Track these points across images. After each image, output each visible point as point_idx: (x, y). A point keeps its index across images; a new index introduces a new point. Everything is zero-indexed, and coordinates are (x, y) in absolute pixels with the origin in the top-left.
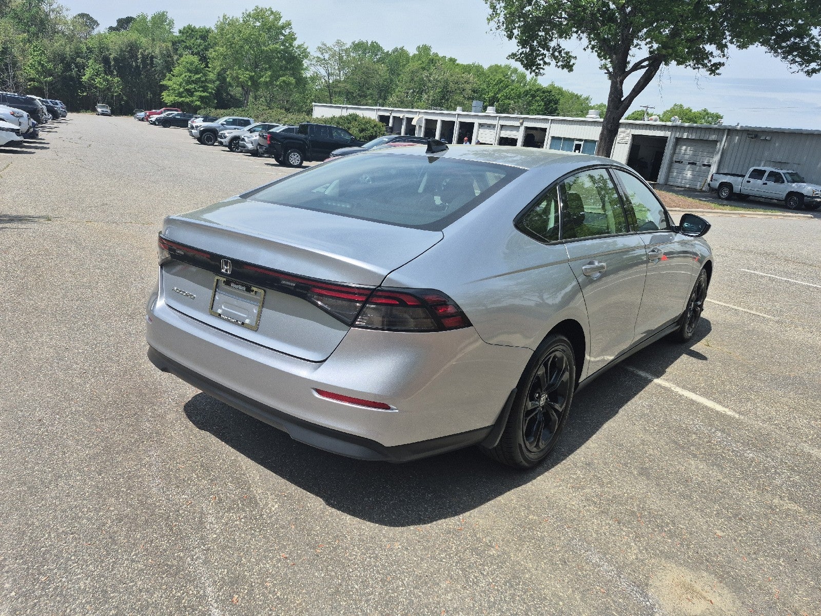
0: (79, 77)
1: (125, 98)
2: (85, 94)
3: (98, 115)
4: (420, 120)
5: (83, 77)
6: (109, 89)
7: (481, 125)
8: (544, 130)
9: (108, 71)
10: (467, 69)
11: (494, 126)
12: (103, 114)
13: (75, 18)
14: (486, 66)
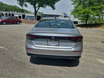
4: (4, 13)
7: (15, 14)
8: (25, 15)
10: (9, 6)
11: (17, 14)
14: (12, 6)
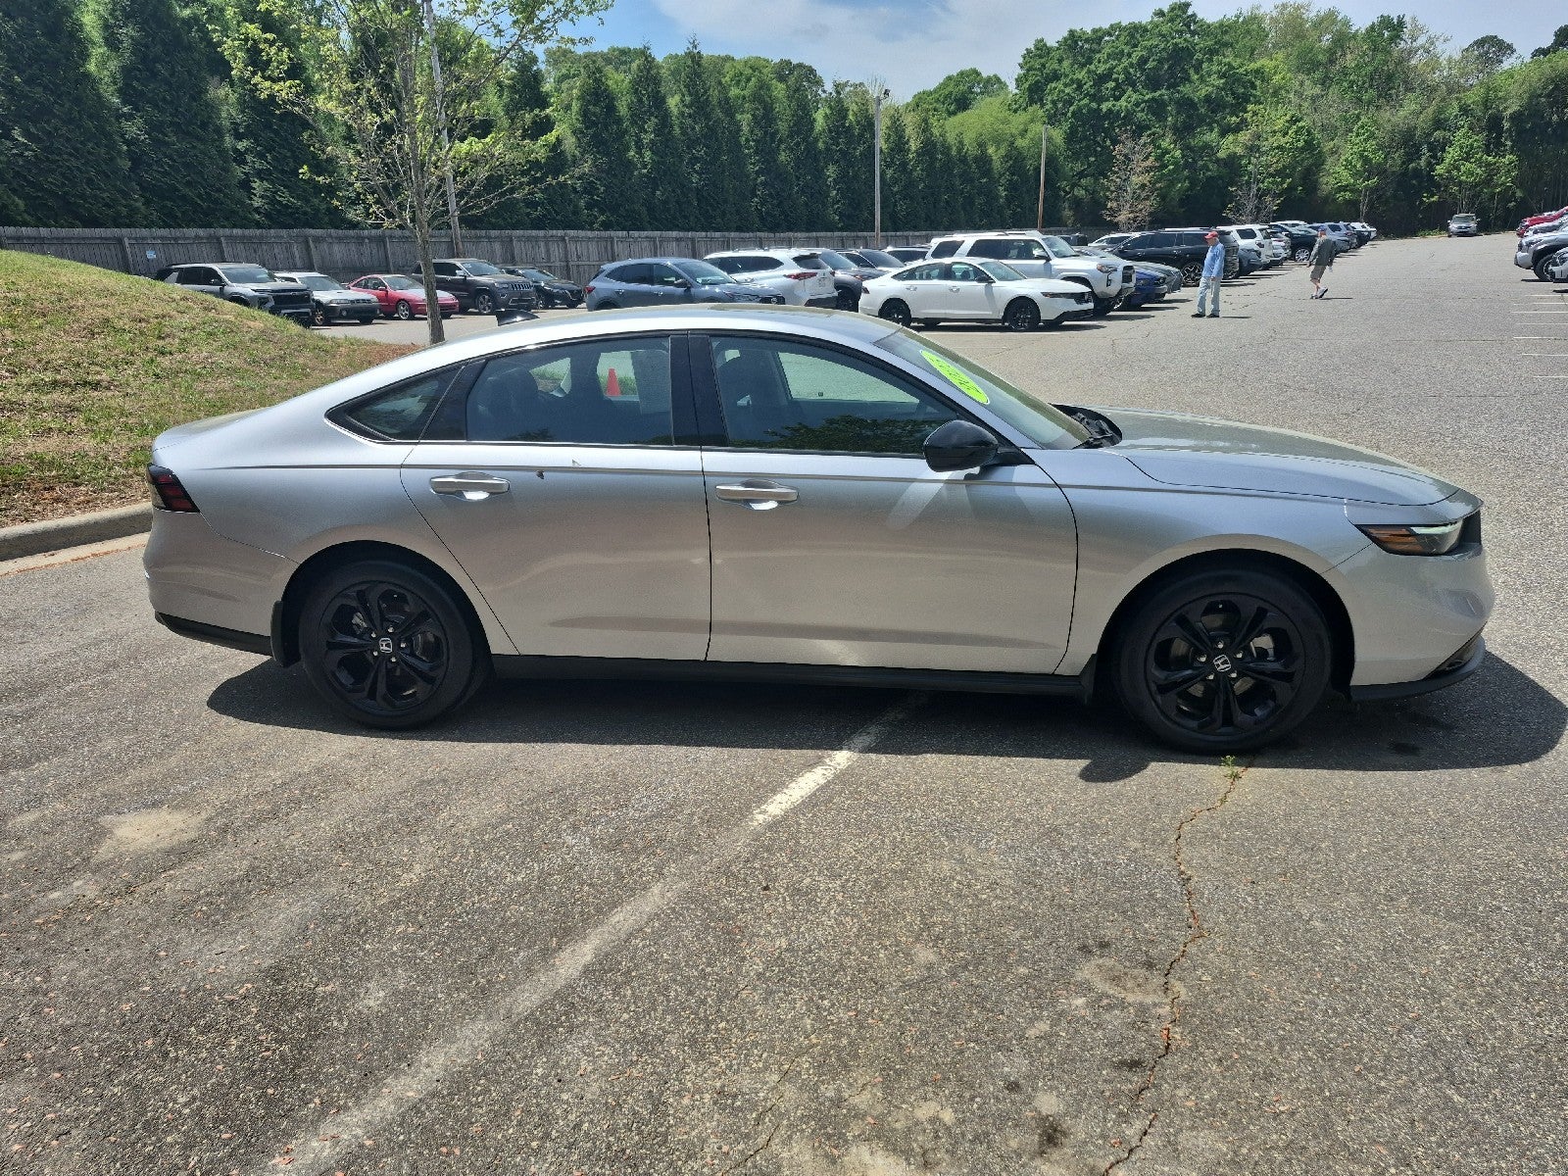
0: (1431, 166)
1: (1519, 194)
2: (1435, 198)
3: (1449, 236)
5: (1438, 167)
6: (1488, 182)
9: (1493, 146)
12: (1463, 234)
13: (1467, 50)
